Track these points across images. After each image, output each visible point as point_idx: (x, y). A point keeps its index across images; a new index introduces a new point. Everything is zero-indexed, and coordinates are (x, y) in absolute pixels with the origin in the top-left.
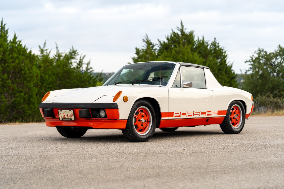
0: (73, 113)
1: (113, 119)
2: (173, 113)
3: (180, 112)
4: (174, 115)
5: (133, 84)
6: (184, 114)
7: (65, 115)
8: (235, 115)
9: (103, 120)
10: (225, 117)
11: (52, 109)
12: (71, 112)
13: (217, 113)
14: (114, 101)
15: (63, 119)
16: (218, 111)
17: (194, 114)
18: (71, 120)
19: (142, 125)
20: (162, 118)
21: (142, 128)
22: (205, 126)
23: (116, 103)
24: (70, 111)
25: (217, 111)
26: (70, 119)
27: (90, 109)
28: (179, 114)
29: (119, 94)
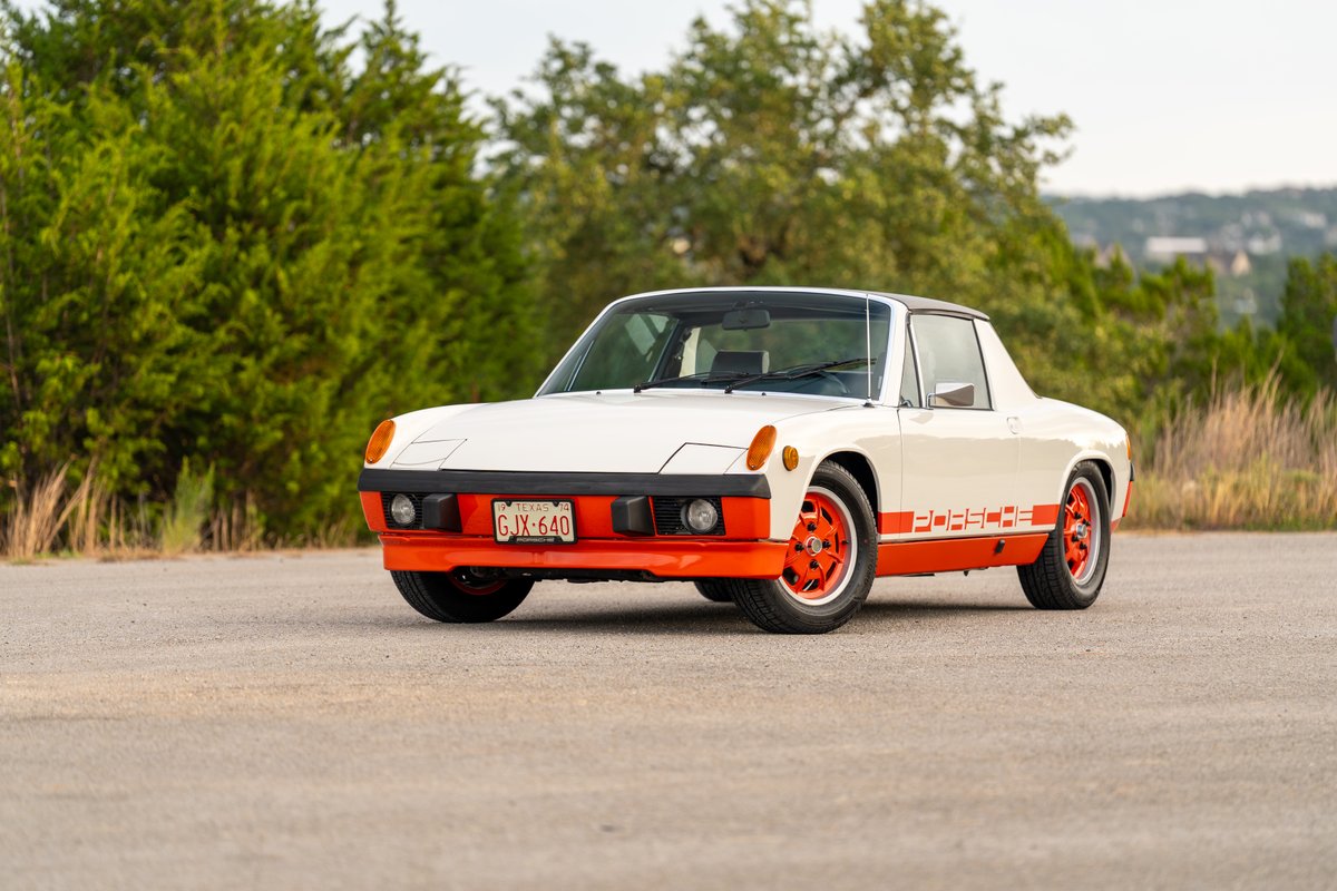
0: (569, 514)
1: (747, 540)
2: (913, 513)
3: (931, 512)
4: (917, 523)
5: (728, 392)
6: (940, 521)
7: (525, 523)
8: (1076, 527)
9: (703, 544)
10: (1051, 533)
11: (455, 494)
12: (564, 511)
13: (1030, 516)
14: (752, 469)
15: (514, 538)
16: (1035, 507)
17: (967, 522)
18: (558, 545)
19: (813, 565)
20: (884, 537)
21: (814, 574)
22: (966, 573)
23: (763, 475)
24: (556, 505)
25: (1031, 509)
26: (552, 540)
27: (653, 497)
28: (926, 518)
29: (765, 436)
